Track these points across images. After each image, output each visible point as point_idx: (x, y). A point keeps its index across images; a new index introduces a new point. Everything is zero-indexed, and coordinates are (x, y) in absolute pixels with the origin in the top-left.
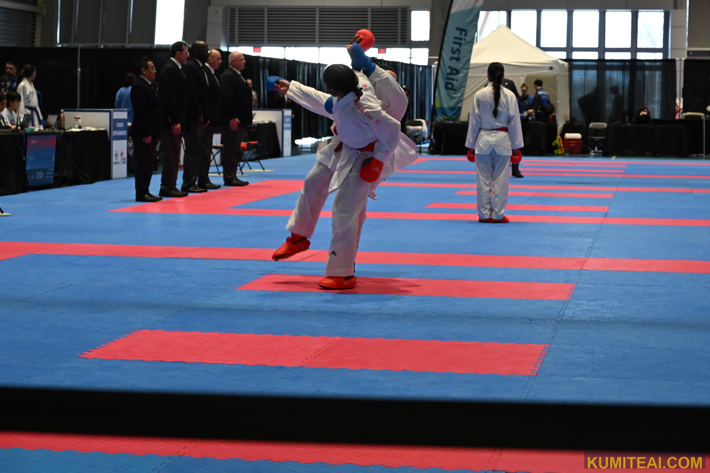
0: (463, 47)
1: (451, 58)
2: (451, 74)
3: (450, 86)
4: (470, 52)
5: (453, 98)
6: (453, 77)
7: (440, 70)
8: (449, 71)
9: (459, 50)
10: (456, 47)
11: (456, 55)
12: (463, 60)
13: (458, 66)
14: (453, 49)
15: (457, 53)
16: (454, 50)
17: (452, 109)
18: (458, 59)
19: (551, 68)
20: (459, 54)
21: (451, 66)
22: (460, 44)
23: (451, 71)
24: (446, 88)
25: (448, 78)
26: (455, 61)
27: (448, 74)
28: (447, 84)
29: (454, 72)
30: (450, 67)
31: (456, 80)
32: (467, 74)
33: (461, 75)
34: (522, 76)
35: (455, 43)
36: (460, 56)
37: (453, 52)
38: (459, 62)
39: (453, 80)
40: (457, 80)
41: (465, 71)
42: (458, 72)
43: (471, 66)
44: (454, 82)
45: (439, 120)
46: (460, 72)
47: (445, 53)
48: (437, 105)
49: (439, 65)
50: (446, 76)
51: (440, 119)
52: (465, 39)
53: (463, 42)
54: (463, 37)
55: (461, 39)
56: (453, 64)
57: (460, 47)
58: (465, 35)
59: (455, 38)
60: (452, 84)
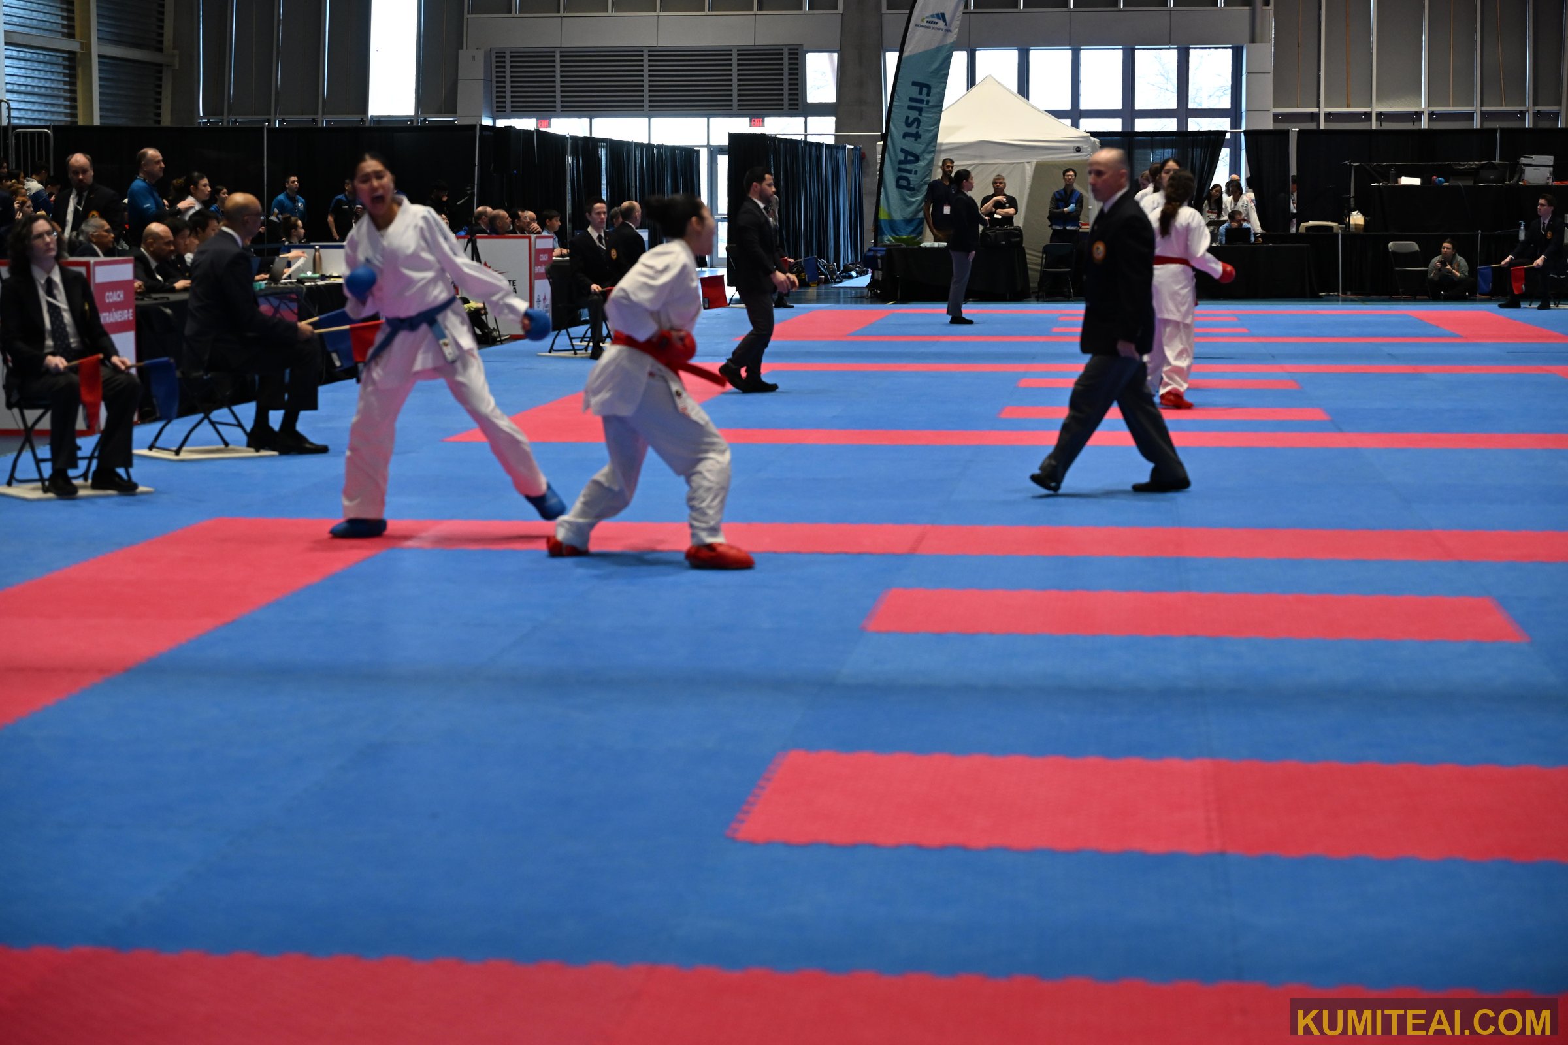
0: (923, 114)
1: (905, 135)
2: (906, 161)
3: (904, 183)
4: (937, 122)
5: (909, 204)
6: (908, 167)
7: (886, 155)
8: (902, 157)
9: (917, 120)
10: (913, 114)
11: (913, 130)
12: (926, 137)
13: (917, 148)
14: (908, 118)
15: (915, 125)
16: (910, 121)
17: (908, 222)
18: (917, 136)
19: (1078, 150)
20: (918, 127)
21: (906, 147)
22: (920, 110)
23: (906, 157)
24: (898, 186)
25: (900, 170)
26: (911, 139)
27: (901, 162)
28: (898, 179)
29: (910, 158)
30: (903, 150)
31: (913, 172)
32: (931, 162)
33: (922, 163)
34: (1028, 162)
35: (910, 108)
36: (920, 132)
37: (908, 125)
38: (919, 140)
39: (910, 172)
40: (916, 173)
41: (929, 157)
42: (917, 158)
43: (937, 148)
44: (911, 177)
45: (887, 242)
46: (921, 158)
47: (895, 126)
48: (883, 216)
49: (885, 146)
50: (897, 166)
51: (889, 240)
52: (928, 102)
53: (924, 105)
54: (925, 98)
55: (921, 101)
56: (909, 144)
57: (920, 115)
58: (928, 94)
59: (911, 99)
60: (907, 179)
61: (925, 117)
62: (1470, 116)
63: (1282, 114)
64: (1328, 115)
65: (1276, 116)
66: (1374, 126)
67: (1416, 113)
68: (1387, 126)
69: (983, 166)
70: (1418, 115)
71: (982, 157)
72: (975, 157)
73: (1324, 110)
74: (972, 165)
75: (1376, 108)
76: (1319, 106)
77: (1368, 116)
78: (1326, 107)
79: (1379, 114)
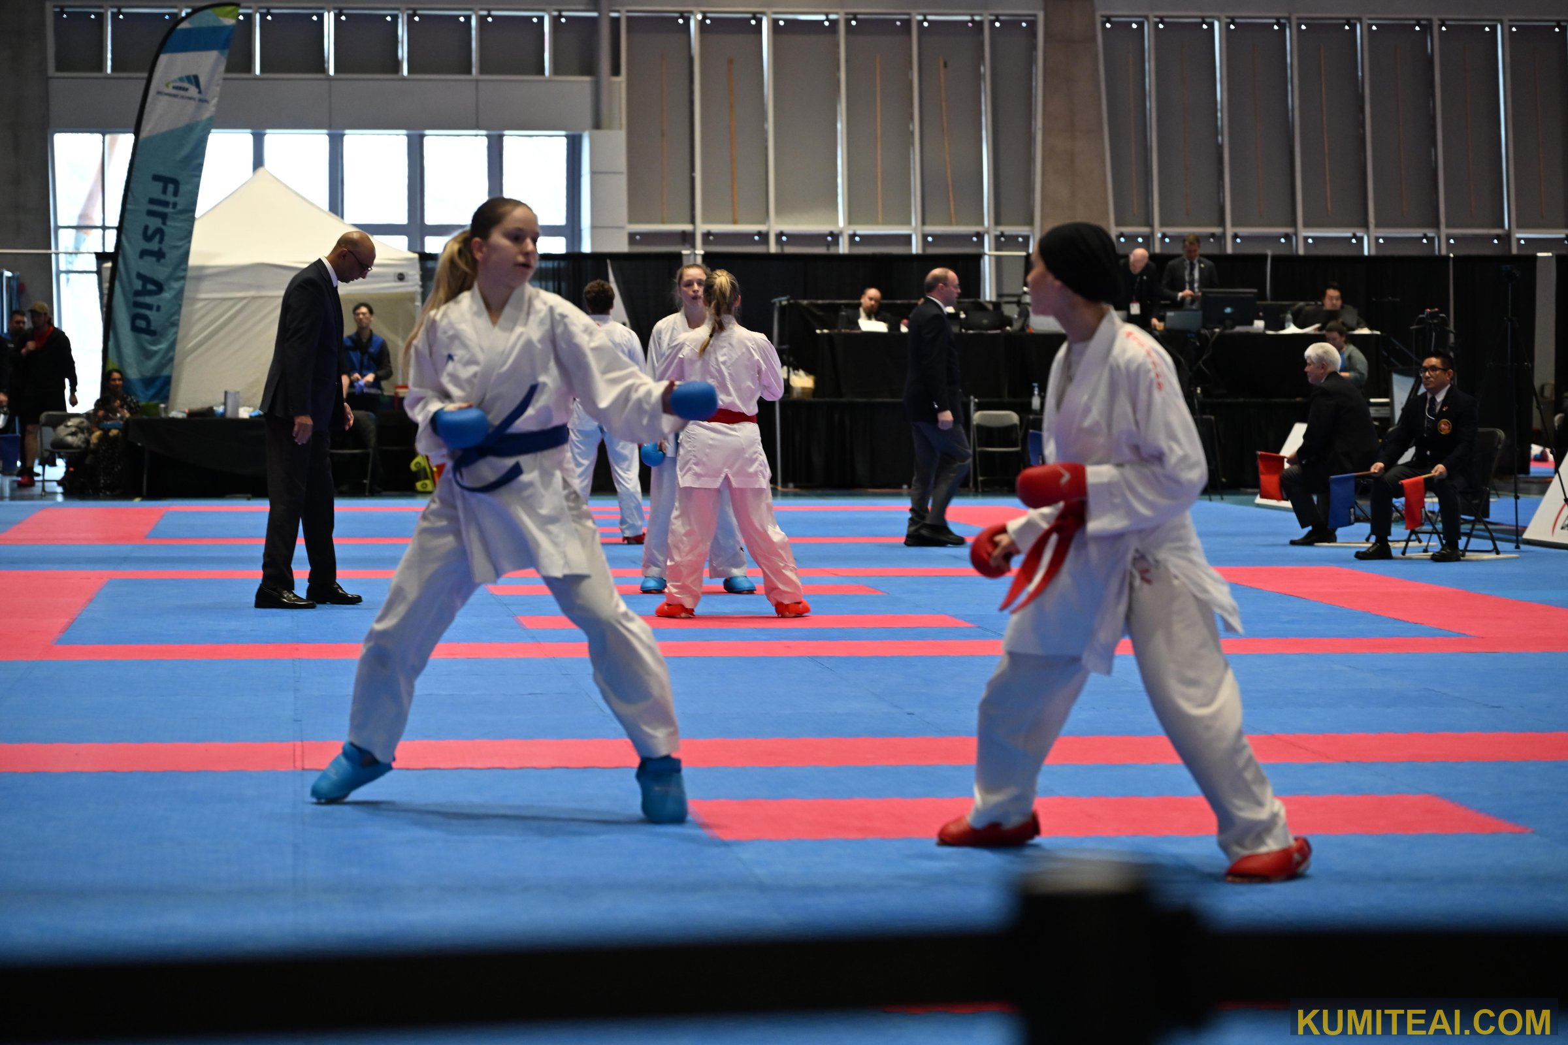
0: (169, 223)
1: (144, 253)
2: (144, 292)
3: (142, 324)
4: (188, 235)
5: (149, 355)
6: (148, 300)
7: (117, 284)
8: (138, 285)
9: (160, 232)
10: (155, 223)
11: (154, 246)
12: (172, 256)
13: (160, 272)
14: (146, 228)
15: (157, 238)
16: (150, 232)
17: (148, 382)
18: (159, 255)
19: (401, 277)
20: (161, 241)
21: (142, 271)
22: (164, 217)
23: (144, 286)
24: (135, 329)
25: (137, 305)
26: (152, 260)
27: (137, 293)
28: (134, 318)
29: (150, 287)
30: (140, 276)
31: (155, 308)
32: (181, 292)
33: (167, 295)
35: (151, 213)
36: (165, 249)
37: (148, 238)
38: (162, 261)
39: (150, 307)
40: (158, 308)
41: (176, 285)
42: (160, 288)
43: (191, 273)
44: (152, 314)
46: (165, 287)
47: (128, 239)
50: (132, 299)
52: (175, 205)
53: (169, 210)
54: (169, 198)
55: (165, 204)
56: (149, 267)
57: (164, 223)
58: (176, 194)
59: (152, 201)
60: (146, 319)
61: (172, 226)
62: (907, 239)
63: (642, 234)
64: (707, 235)
65: (632, 237)
66: (773, 248)
67: (831, 234)
68: (789, 250)
69: (261, 301)
70: (835, 236)
71: (259, 287)
72: (249, 287)
73: (701, 228)
74: (244, 298)
75: (774, 226)
76: (693, 221)
77: (764, 237)
78: (705, 222)
79: (779, 235)
